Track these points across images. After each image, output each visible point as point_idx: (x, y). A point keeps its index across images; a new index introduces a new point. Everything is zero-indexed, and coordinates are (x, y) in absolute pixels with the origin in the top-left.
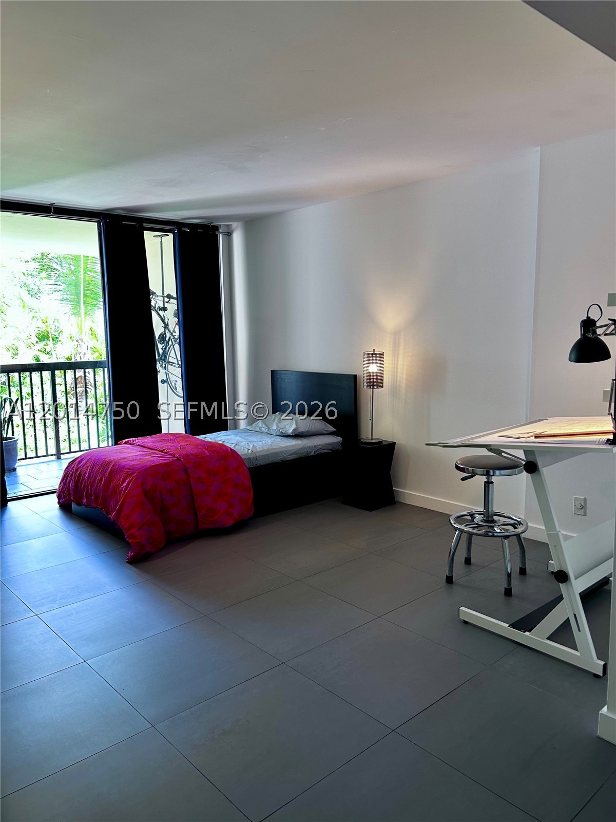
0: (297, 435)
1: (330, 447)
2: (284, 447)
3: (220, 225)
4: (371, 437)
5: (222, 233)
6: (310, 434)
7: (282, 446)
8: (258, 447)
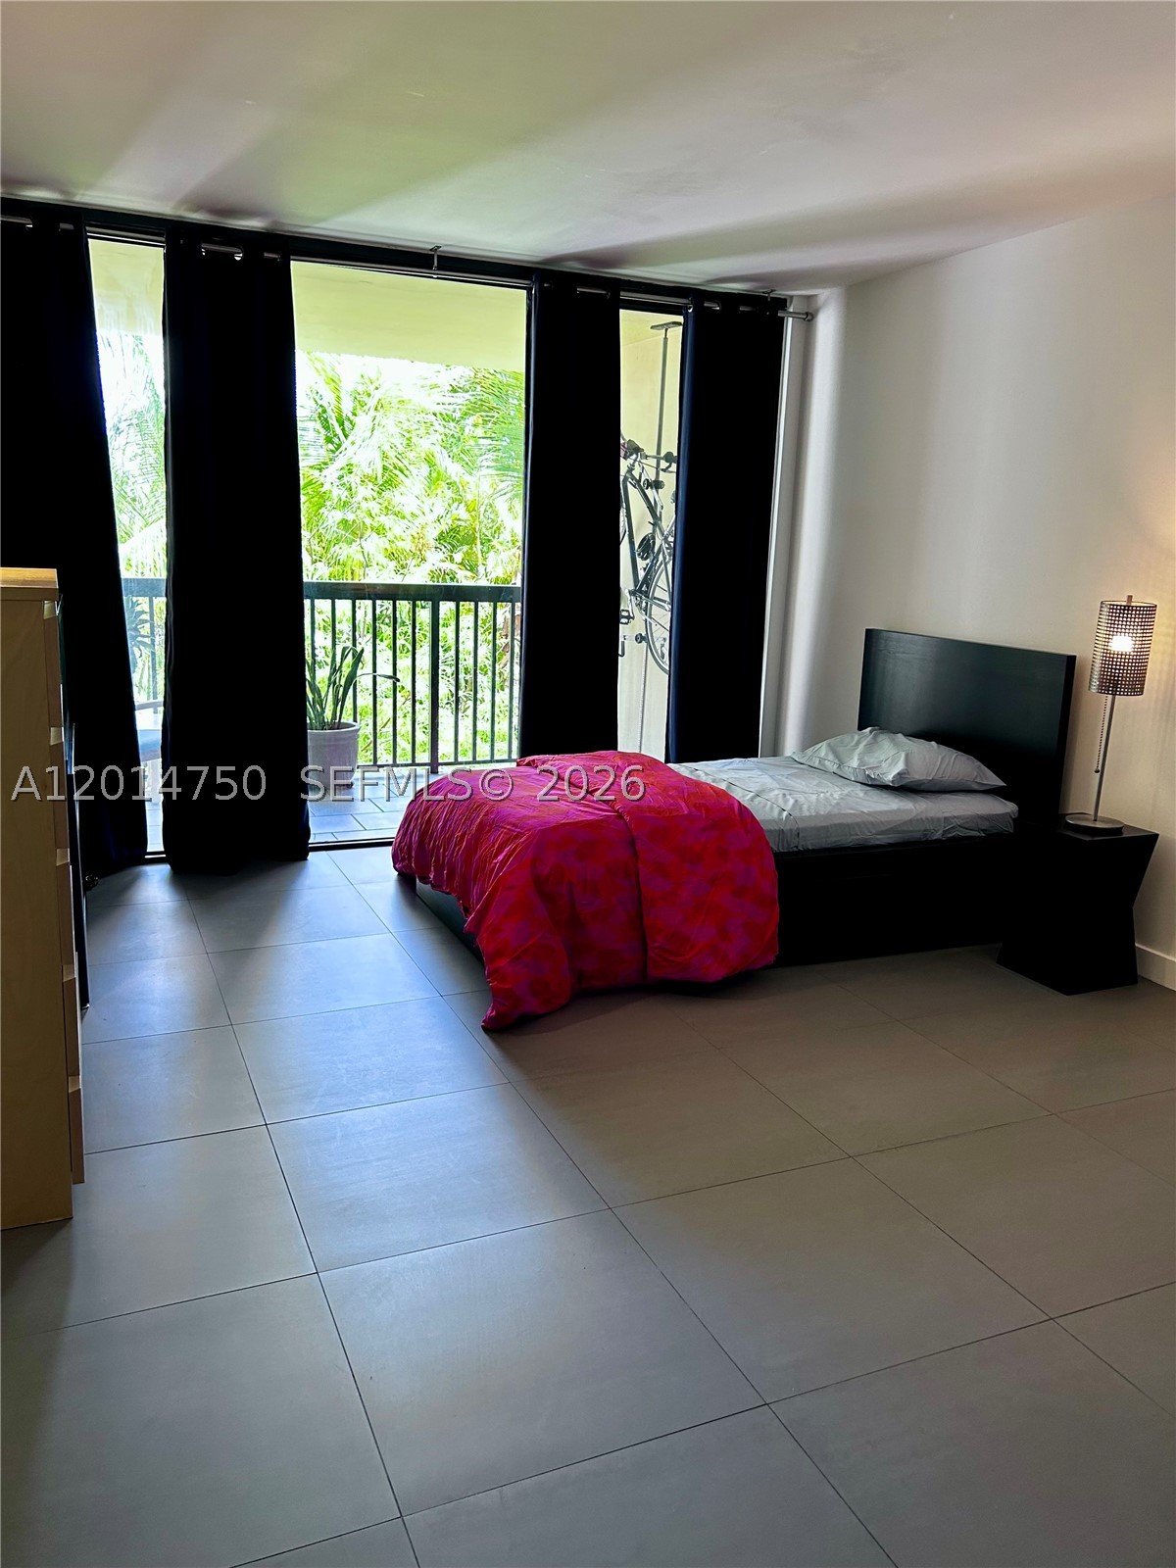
0: (904, 788)
1: (985, 825)
2: (870, 814)
3: (792, 297)
4: (1092, 812)
5: (793, 314)
6: (937, 789)
7: (865, 810)
8: (805, 807)
